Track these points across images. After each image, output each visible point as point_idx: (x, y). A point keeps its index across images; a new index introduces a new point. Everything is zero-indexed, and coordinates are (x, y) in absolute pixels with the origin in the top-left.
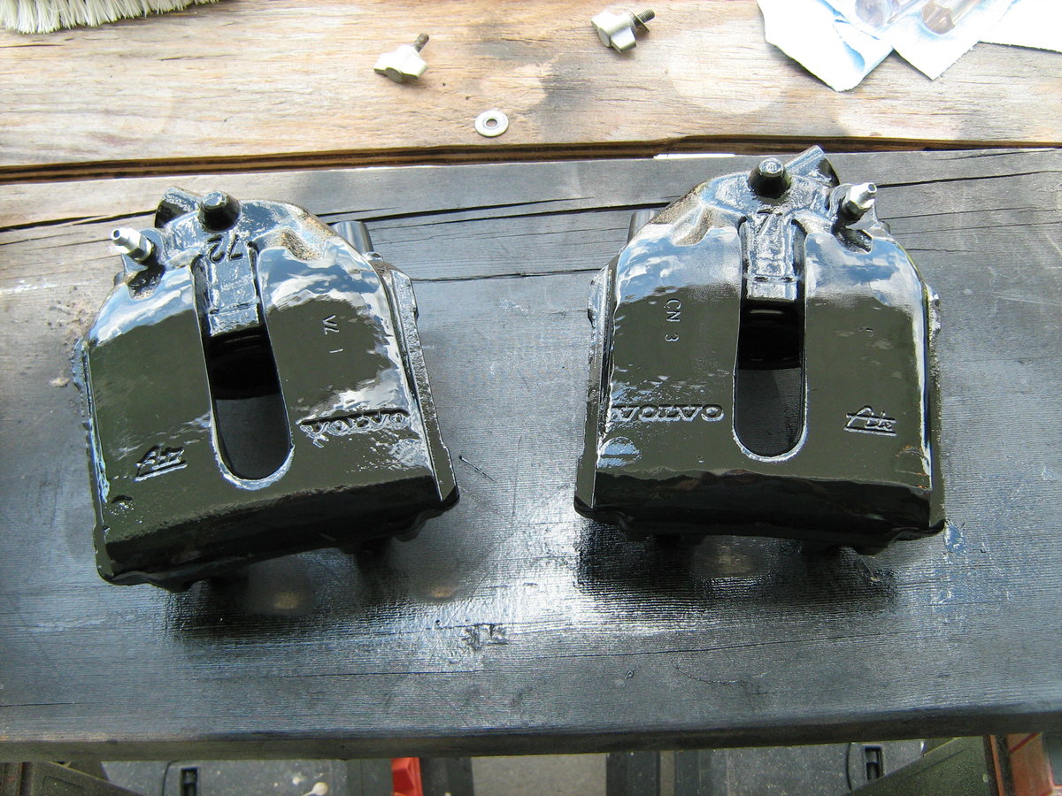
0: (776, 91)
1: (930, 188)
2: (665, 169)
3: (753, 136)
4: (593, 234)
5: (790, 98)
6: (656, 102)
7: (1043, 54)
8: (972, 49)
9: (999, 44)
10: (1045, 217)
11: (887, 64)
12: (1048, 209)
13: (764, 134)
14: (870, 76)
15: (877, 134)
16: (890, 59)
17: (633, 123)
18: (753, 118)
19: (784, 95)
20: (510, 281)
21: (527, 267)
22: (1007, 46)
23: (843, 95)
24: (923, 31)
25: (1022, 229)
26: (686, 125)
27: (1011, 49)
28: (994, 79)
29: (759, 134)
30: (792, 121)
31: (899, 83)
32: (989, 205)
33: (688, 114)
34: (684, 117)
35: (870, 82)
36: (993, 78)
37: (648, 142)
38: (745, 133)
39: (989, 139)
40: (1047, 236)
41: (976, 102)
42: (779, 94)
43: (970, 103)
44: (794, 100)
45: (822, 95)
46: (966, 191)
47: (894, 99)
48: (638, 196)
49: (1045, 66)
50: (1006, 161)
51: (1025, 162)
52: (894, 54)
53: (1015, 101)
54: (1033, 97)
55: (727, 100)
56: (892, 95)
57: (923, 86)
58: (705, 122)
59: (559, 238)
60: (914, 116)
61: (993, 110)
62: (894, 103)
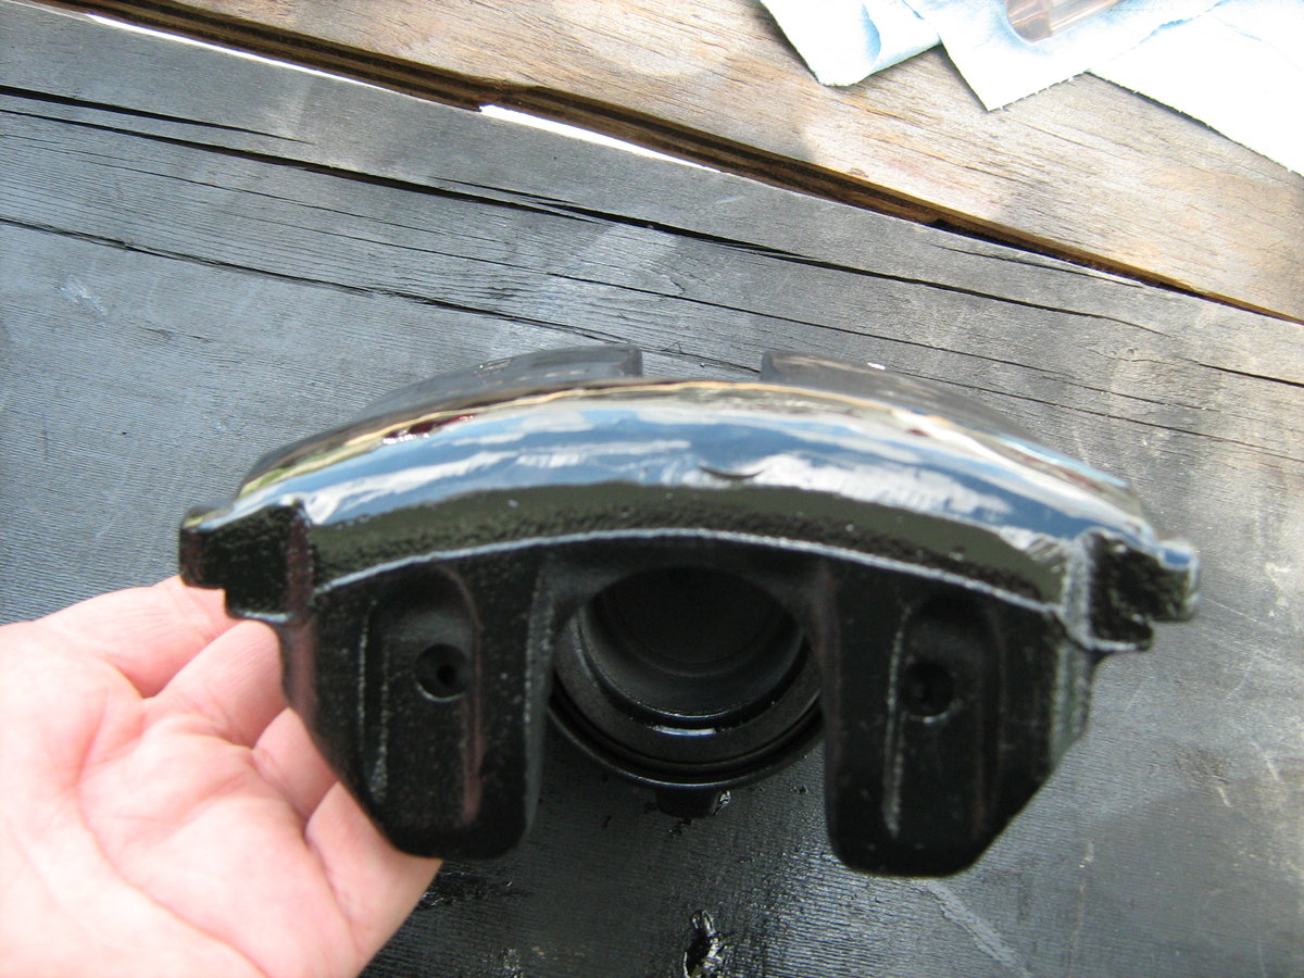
0: (719, 55)
1: (904, 292)
2: (461, 129)
3: (651, 117)
4: (284, 206)
5: (738, 72)
6: (510, 14)
7: (1184, 123)
8: (1071, 80)
9: (1118, 86)
10: (1084, 399)
11: (923, 64)
12: (1094, 385)
13: (670, 119)
14: (887, 75)
15: (862, 173)
16: (931, 57)
17: (456, 39)
18: (662, 86)
19: (730, 63)
20: (103, 251)
21: (142, 234)
22: (1130, 92)
23: (830, 94)
24: (1001, 27)
25: (1036, 408)
26: (545, 67)
27: (1136, 100)
28: (1089, 140)
29: (661, 116)
30: (727, 111)
31: (933, 99)
32: (996, 350)
33: (556, 49)
34: (546, 54)
35: (884, 84)
36: (1088, 137)
37: (470, 78)
38: (639, 109)
39: (1046, 235)
40: (1076, 434)
41: (1047, 168)
42: (723, 60)
43: (1038, 168)
44: (742, 77)
45: (794, 82)
46: (965, 313)
47: (913, 124)
48: (390, 162)
49: (1181, 143)
50: (1052, 282)
51: (1085, 293)
52: (939, 50)
53: (1114, 186)
54: (1143, 188)
55: (631, 45)
56: (911, 117)
57: (968, 116)
58: (578, 70)
59: (221, 197)
60: (935, 161)
61: (1071, 189)
62: (910, 129)
